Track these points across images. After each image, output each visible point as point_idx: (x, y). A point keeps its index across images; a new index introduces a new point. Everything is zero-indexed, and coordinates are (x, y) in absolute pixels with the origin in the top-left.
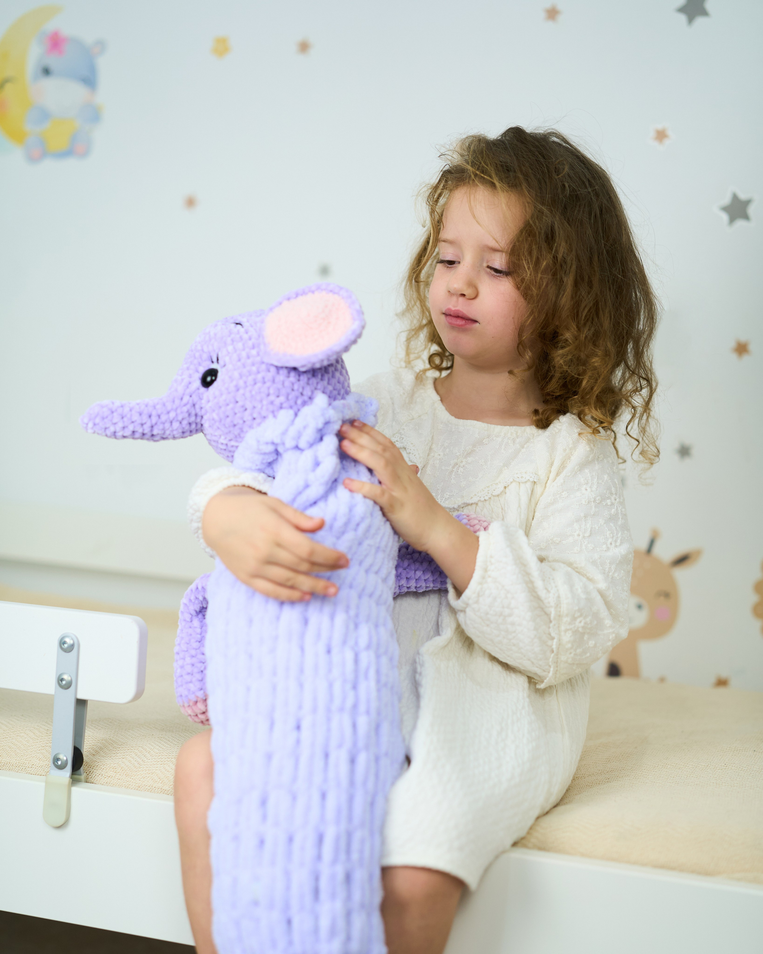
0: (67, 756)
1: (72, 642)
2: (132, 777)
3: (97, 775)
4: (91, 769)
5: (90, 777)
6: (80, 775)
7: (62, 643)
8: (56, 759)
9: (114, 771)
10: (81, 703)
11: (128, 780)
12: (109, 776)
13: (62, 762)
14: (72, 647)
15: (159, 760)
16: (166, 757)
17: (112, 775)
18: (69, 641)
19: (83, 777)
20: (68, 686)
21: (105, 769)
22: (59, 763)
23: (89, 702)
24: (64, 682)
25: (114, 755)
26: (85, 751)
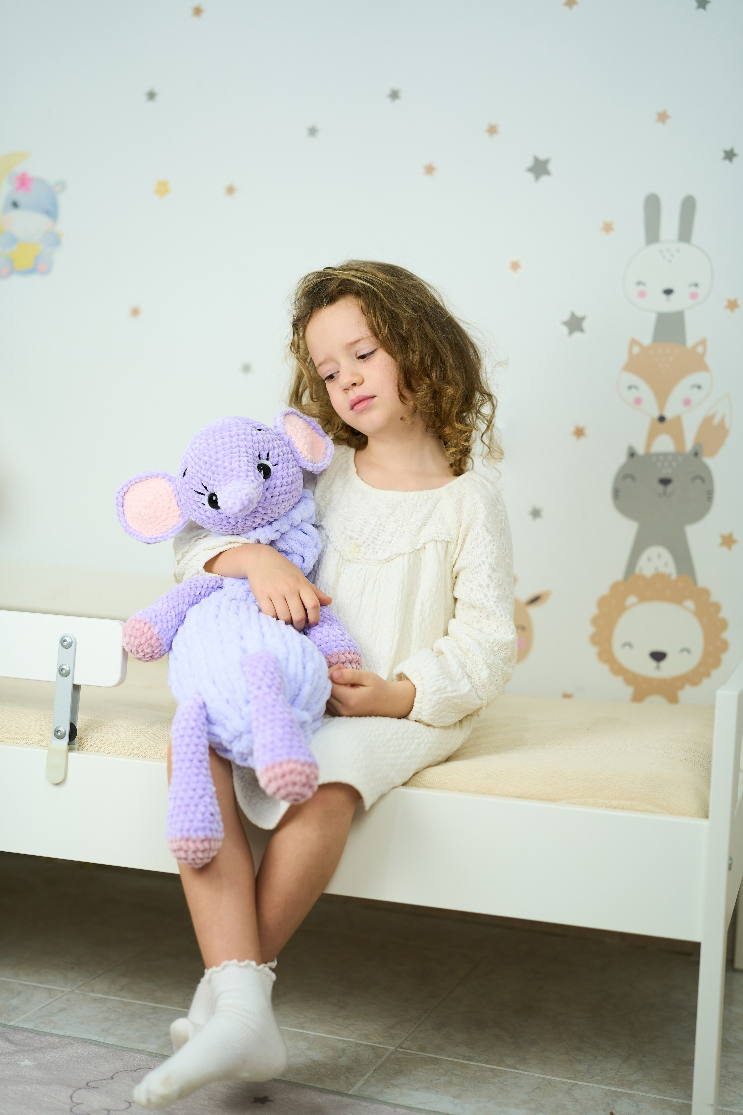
0: (65, 729)
1: (70, 641)
2: (115, 747)
3: (87, 745)
4: (82, 741)
5: (82, 747)
6: (74, 744)
7: (63, 641)
8: (57, 731)
9: (101, 742)
10: (76, 688)
11: (111, 749)
12: (96, 746)
13: (61, 733)
14: (70, 644)
15: (135, 735)
16: (140, 732)
17: (99, 745)
18: (69, 640)
19: (76, 746)
20: (67, 674)
21: (93, 741)
22: (59, 734)
23: (82, 687)
24: (64, 671)
25: (99, 731)
26: (78, 726)
